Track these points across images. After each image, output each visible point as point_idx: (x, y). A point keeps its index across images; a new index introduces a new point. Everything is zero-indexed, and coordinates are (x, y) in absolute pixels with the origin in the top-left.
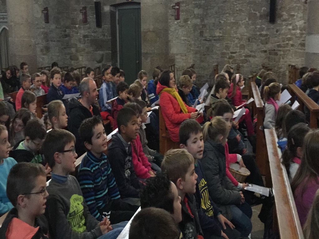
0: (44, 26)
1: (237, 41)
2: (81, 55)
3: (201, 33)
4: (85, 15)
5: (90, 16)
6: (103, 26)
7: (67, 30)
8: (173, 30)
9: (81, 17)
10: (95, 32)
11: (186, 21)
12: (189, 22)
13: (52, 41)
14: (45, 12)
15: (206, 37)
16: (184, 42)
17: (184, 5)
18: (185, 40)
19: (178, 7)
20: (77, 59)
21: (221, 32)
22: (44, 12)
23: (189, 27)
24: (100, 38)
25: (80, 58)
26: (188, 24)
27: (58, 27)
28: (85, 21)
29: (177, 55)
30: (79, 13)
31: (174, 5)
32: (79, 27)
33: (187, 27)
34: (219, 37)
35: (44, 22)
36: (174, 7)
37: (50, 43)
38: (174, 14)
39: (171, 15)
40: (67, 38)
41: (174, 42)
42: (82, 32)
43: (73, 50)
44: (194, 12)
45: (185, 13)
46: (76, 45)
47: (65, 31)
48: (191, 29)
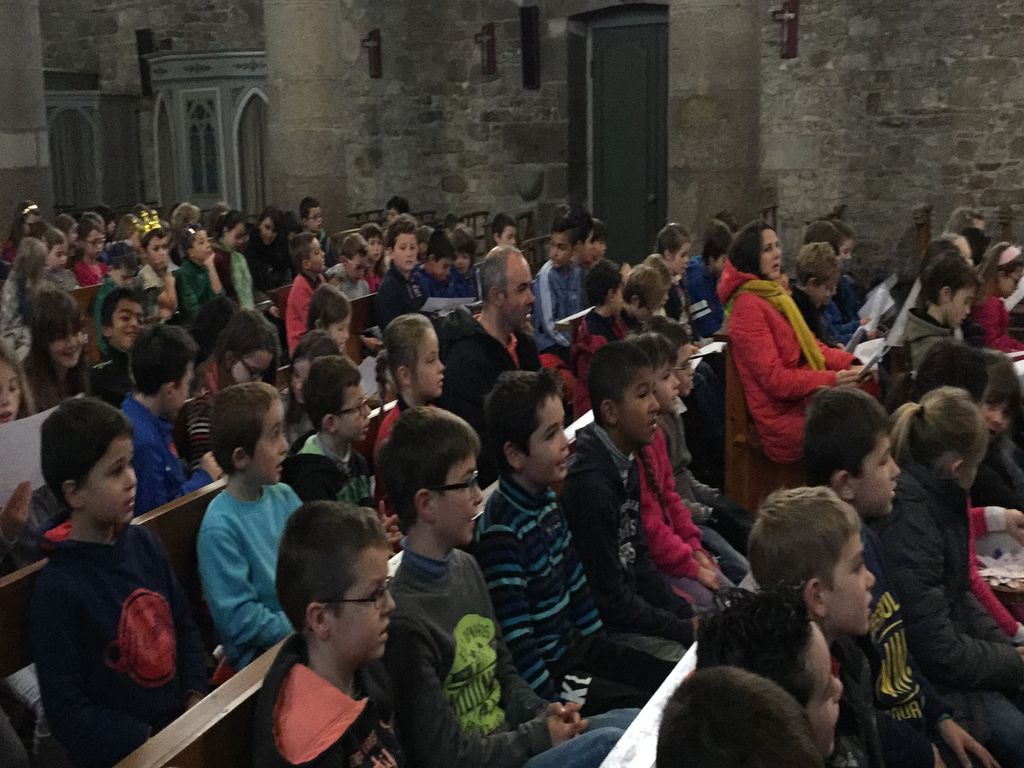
0: (367, 88)
1: (1001, 127)
2: (475, 177)
3: (873, 102)
4: (490, 50)
5: (506, 53)
6: (542, 84)
7: (434, 97)
8: (771, 92)
9: (477, 55)
10: (518, 104)
11: (819, 60)
12: (830, 66)
13: (388, 133)
14: (371, 44)
15: (888, 114)
16: (808, 132)
17: (814, 7)
18: (815, 124)
19: (792, 16)
20: (462, 188)
21: (943, 94)
22: (367, 44)
23: (827, 80)
24: (534, 121)
25: (472, 185)
26: (827, 70)
27: (406, 88)
28: (490, 69)
29: (786, 173)
30: (471, 41)
31: (779, 7)
32: (469, 87)
33: (823, 80)
34: (936, 112)
35: (366, 76)
36: (778, 17)
37: (384, 139)
38: (778, 39)
39: (769, 43)
40: (433, 124)
41: (776, 130)
42: (481, 103)
43: (451, 160)
44: (848, 30)
45: (814, 35)
46: (460, 144)
47: (430, 103)
48: (837, 86)
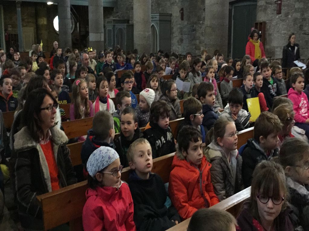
0: (180, 23)
3: (301, 27)
7: (195, 25)
8: (274, 24)
11: (287, 15)
12: (290, 16)
13: (184, 34)
15: (305, 31)
16: (283, 36)
18: (285, 33)
19: (280, 2)
26: (289, 18)
27: (188, 23)
29: (277, 47)
33: (288, 21)
36: (276, 2)
38: (276, 9)
40: (194, 32)
41: (275, 35)
43: (197, 42)
44: (294, 7)
45: (286, 8)
48: (291, 22)
